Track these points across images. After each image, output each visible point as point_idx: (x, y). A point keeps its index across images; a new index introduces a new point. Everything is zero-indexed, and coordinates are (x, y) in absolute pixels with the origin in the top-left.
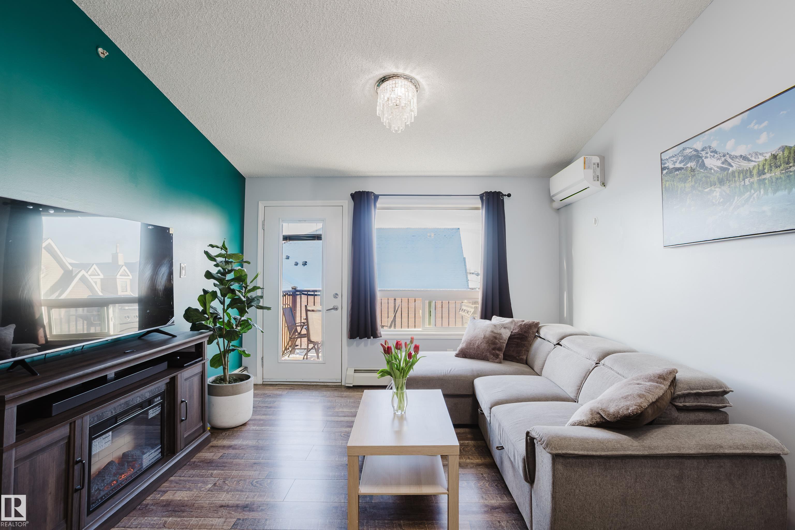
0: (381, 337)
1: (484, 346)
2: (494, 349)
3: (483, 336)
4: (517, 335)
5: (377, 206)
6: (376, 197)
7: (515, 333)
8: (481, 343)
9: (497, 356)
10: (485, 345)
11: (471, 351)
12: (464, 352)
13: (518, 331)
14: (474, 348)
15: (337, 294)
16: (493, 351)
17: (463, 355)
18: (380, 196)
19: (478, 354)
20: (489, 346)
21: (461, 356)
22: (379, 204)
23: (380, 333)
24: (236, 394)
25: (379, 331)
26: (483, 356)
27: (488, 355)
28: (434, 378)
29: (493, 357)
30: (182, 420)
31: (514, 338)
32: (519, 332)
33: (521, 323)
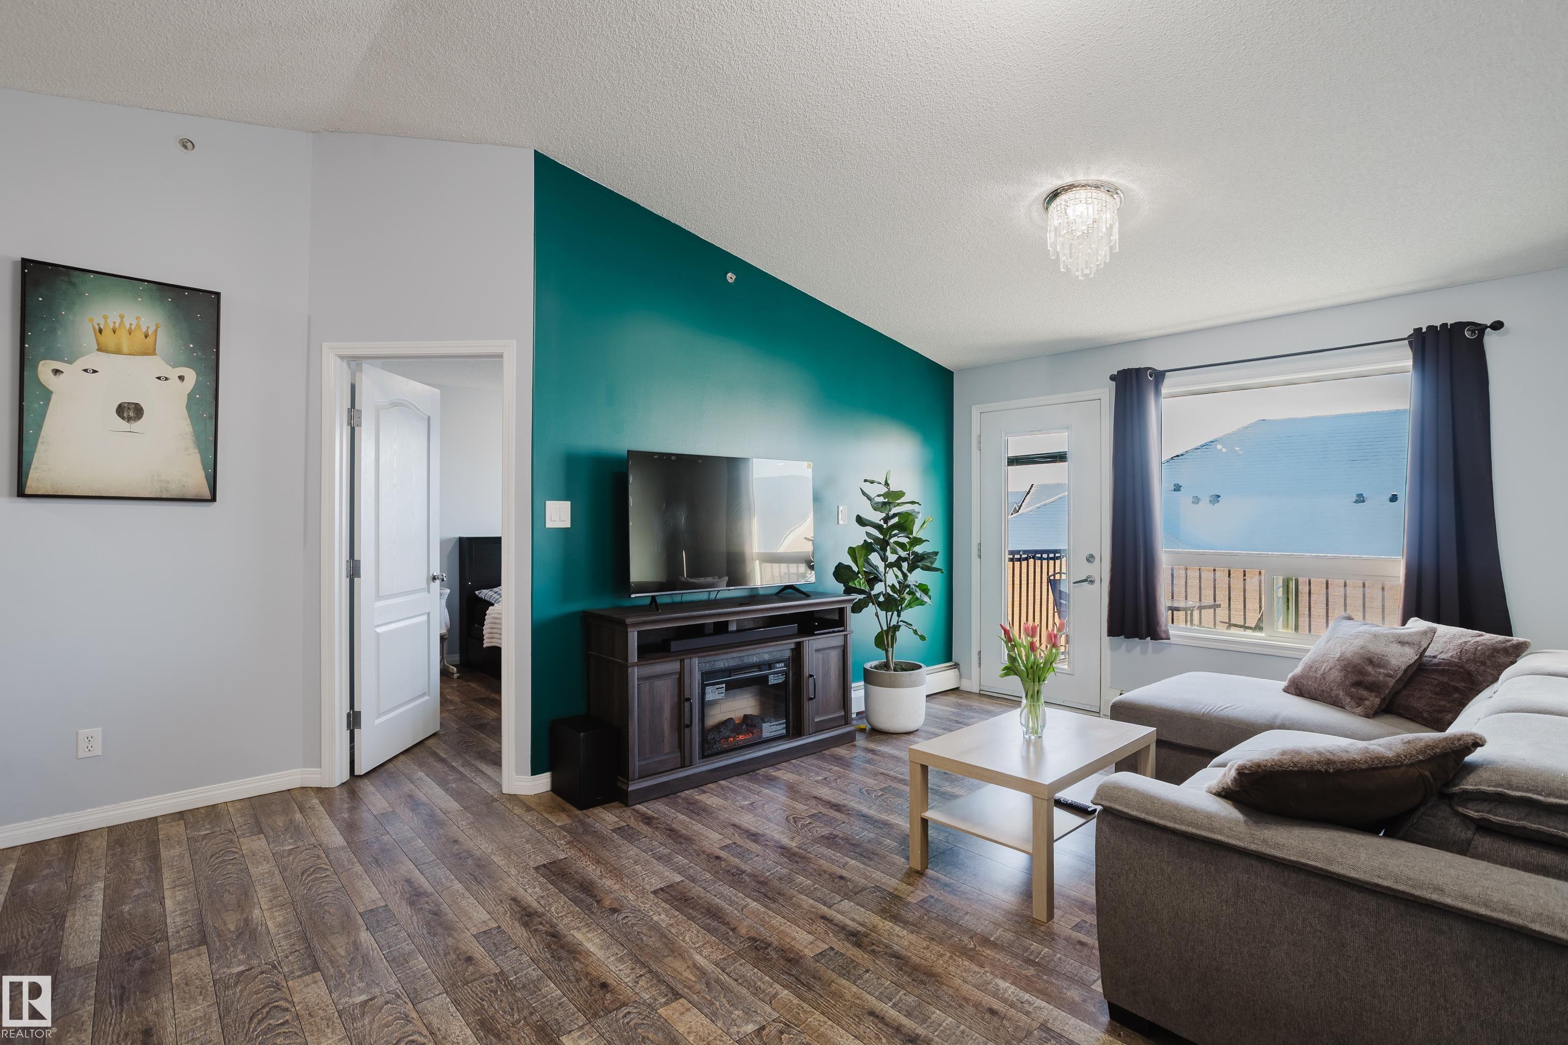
0: (1168, 639)
1: (1336, 675)
2: (1358, 684)
3: (1338, 655)
4: (1446, 664)
5: (1163, 392)
6: (1159, 376)
7: (1443, 659)
8: (1331, 669)
9: (1359, 701)
10: (1337, 673)
11: (1310, 683)
12: (1297, 684)
13: (1451, 656)
14: (1316, 678)
15: (1092, 556)
16: (1352, 689)
17: (1298, 691)
18: (1167, 373)
19: (1323, 691)
20: (1345, 677)
21: (1294, 692)
22: (1166, 388)
23: (1167, 632)
24: (894, 687)
25: (1163, 628)
26: (1332, 697)
27: (1341, 697)
28: (1183, 713)
29: (1349, 700)
30: (811, 699)
31: (1433, 670)
32: (1453, 659)
33: (1470, 639)
